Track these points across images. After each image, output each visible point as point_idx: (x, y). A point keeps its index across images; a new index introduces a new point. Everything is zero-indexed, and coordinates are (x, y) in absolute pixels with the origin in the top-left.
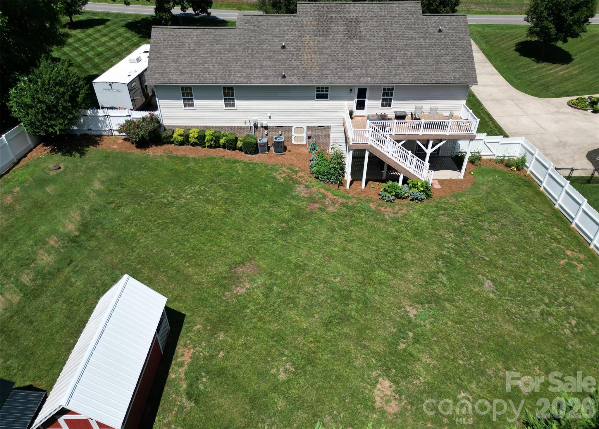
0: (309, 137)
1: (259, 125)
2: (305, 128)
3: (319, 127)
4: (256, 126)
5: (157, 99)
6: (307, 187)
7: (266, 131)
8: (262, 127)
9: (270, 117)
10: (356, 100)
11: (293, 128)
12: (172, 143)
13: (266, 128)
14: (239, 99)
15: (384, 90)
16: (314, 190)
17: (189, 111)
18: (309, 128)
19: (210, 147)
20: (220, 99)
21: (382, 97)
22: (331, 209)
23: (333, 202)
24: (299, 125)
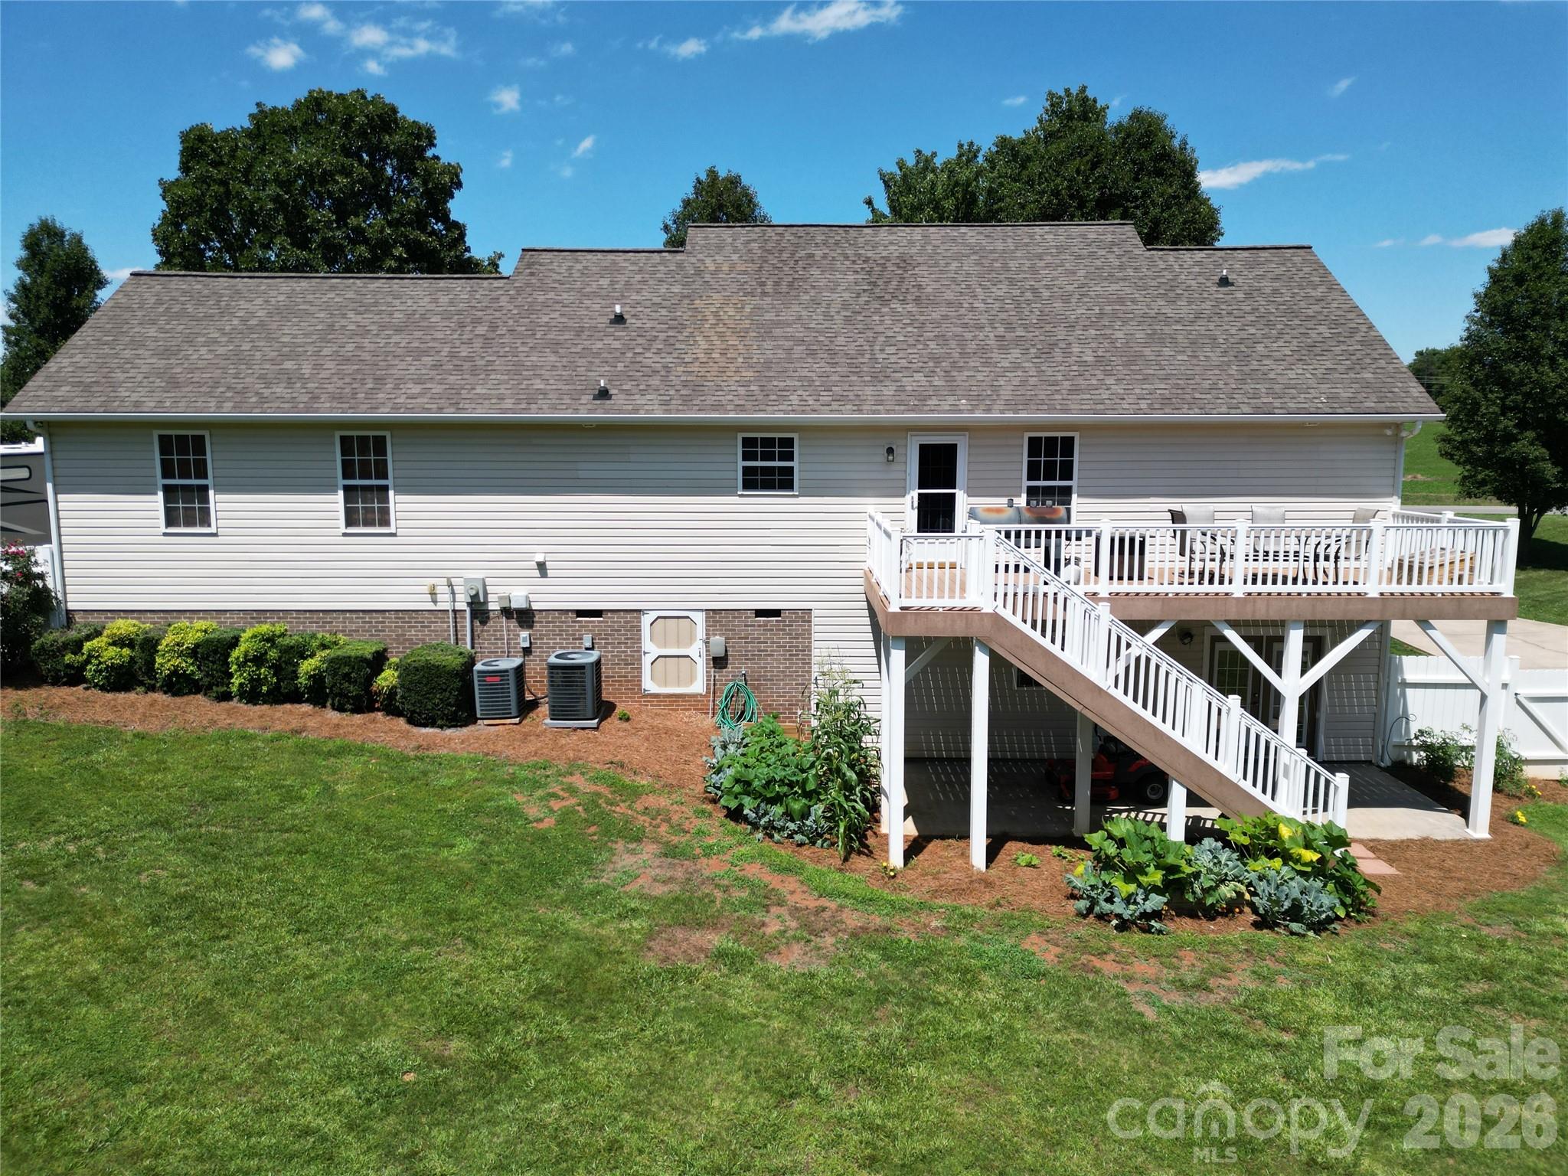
0: (719, 662)
1: (494, 606)
2: (700, 618)
3: (760, 613)
4: (479, 610)
5: (50, 486)
6: (671, 852)
7: (524, 634)
8: (507, 612)
9: (542, 567)
10: (915, 493)
11: (646, 620)
12: (75, 677)
13: (525, 617)
14: (404, 489)
15: (1034, 444)
16: (710, 867)
17: (188, 545)
18: (714, 616)
19: (252, 695)
20: (324, 487)
21: (1026, 483)
22: (791, 961)
23: (810, 927)
24: (673, 605)
